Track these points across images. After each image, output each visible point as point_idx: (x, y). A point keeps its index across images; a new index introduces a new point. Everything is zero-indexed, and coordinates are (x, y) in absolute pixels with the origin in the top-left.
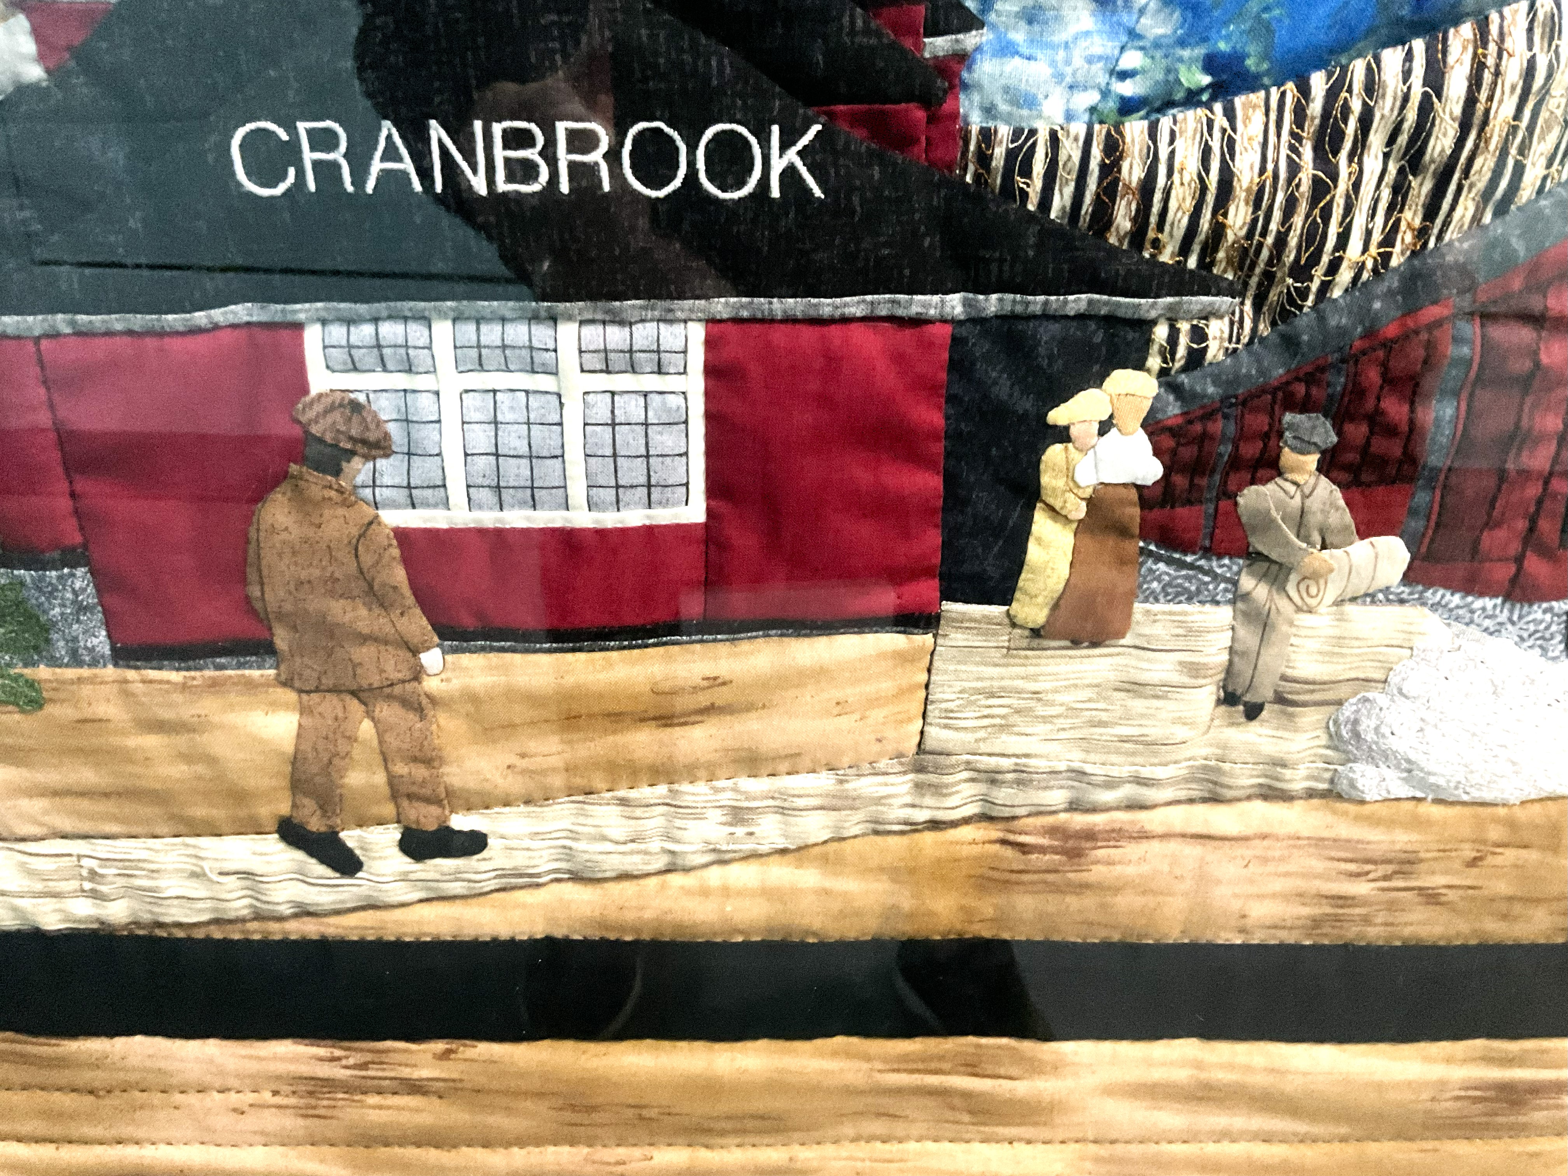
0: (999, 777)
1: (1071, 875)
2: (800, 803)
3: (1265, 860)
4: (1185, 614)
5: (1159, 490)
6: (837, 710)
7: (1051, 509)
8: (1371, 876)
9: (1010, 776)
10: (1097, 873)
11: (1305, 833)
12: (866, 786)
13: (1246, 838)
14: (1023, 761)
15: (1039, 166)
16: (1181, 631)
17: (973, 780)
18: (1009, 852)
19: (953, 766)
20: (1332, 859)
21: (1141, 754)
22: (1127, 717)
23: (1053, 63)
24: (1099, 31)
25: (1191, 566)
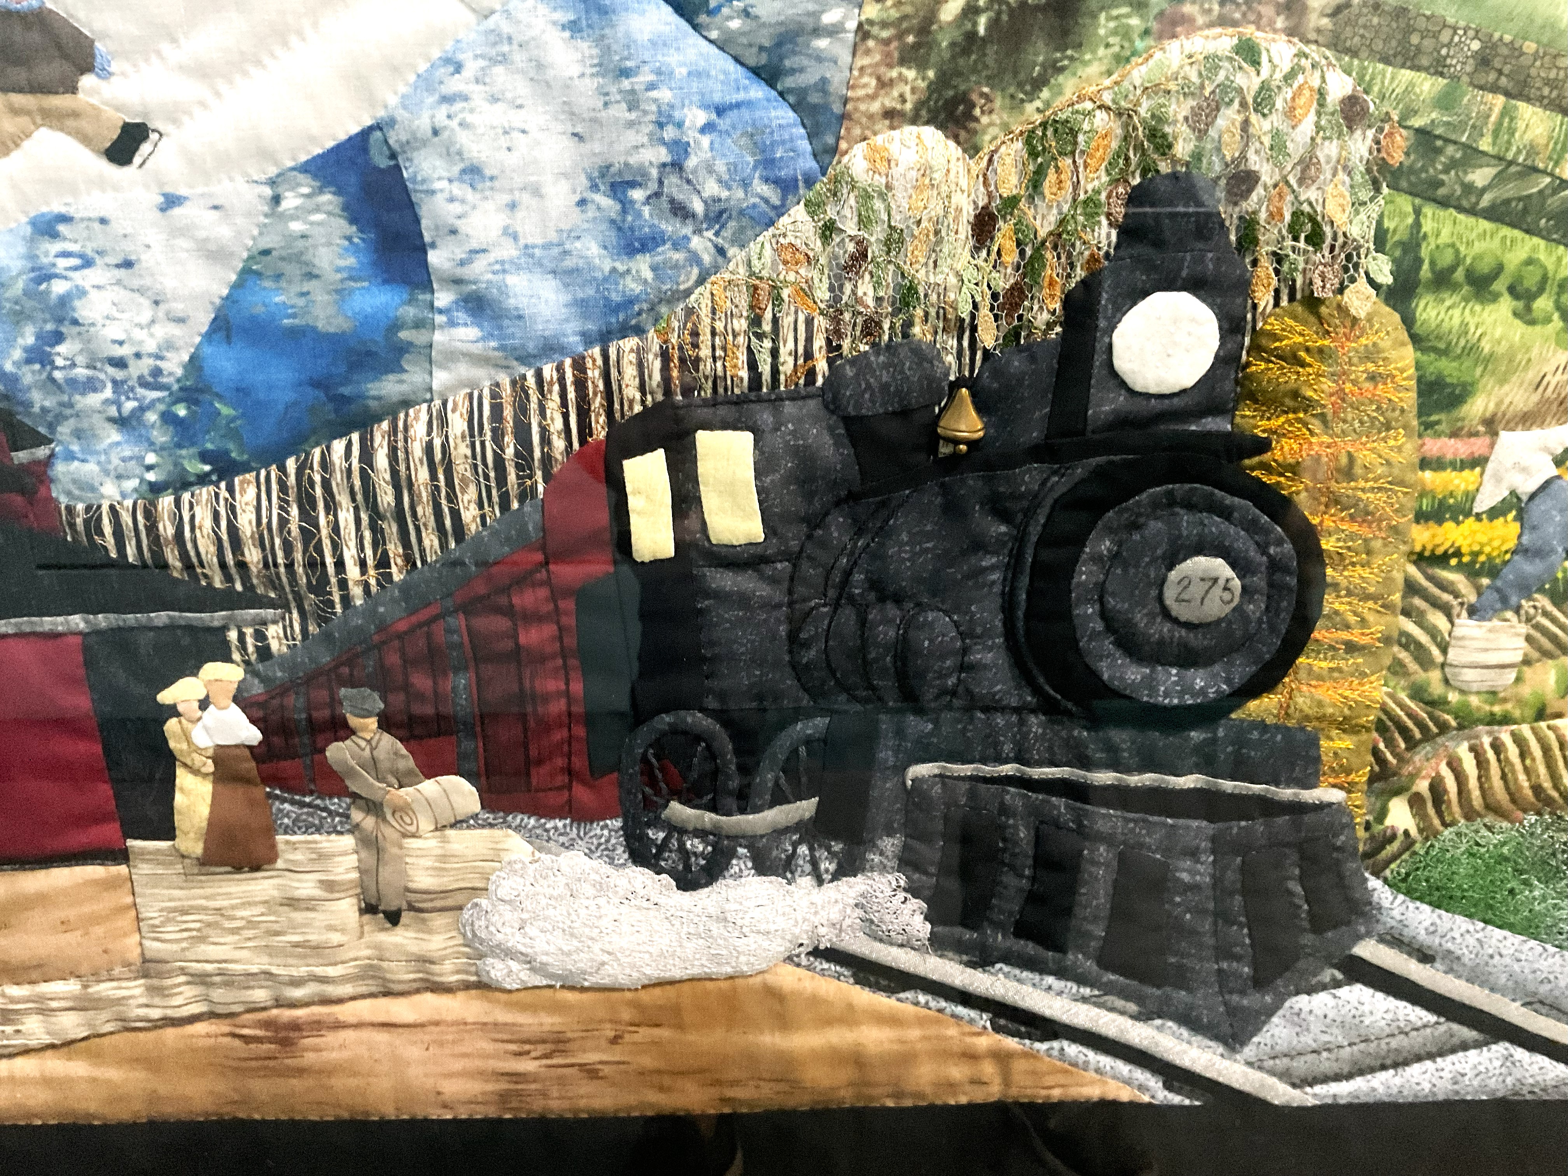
0: (208, 979)
1: (287, 1061)
2: (54, 1004)
3: (441, 1044)
4: (315, 842)
5: (264, 748)
6: (64, 927)
7: (185, 765)
8: (533, 1054)
9: (217, 979)
10: (310, 1058)
11: (470, 1020)
12: (104, 989)
13: (422, 1025)
14: (224, 965)
15: (108, 529)
16: (314, 856)
17: (188, 983)
18: (237, 1043)
19: (169, 972)
20: (496, 1040)
21: (311, 956)
22: (294, 927)
23: (99, 463)
24: (126, 442)
25: (309, 805)
